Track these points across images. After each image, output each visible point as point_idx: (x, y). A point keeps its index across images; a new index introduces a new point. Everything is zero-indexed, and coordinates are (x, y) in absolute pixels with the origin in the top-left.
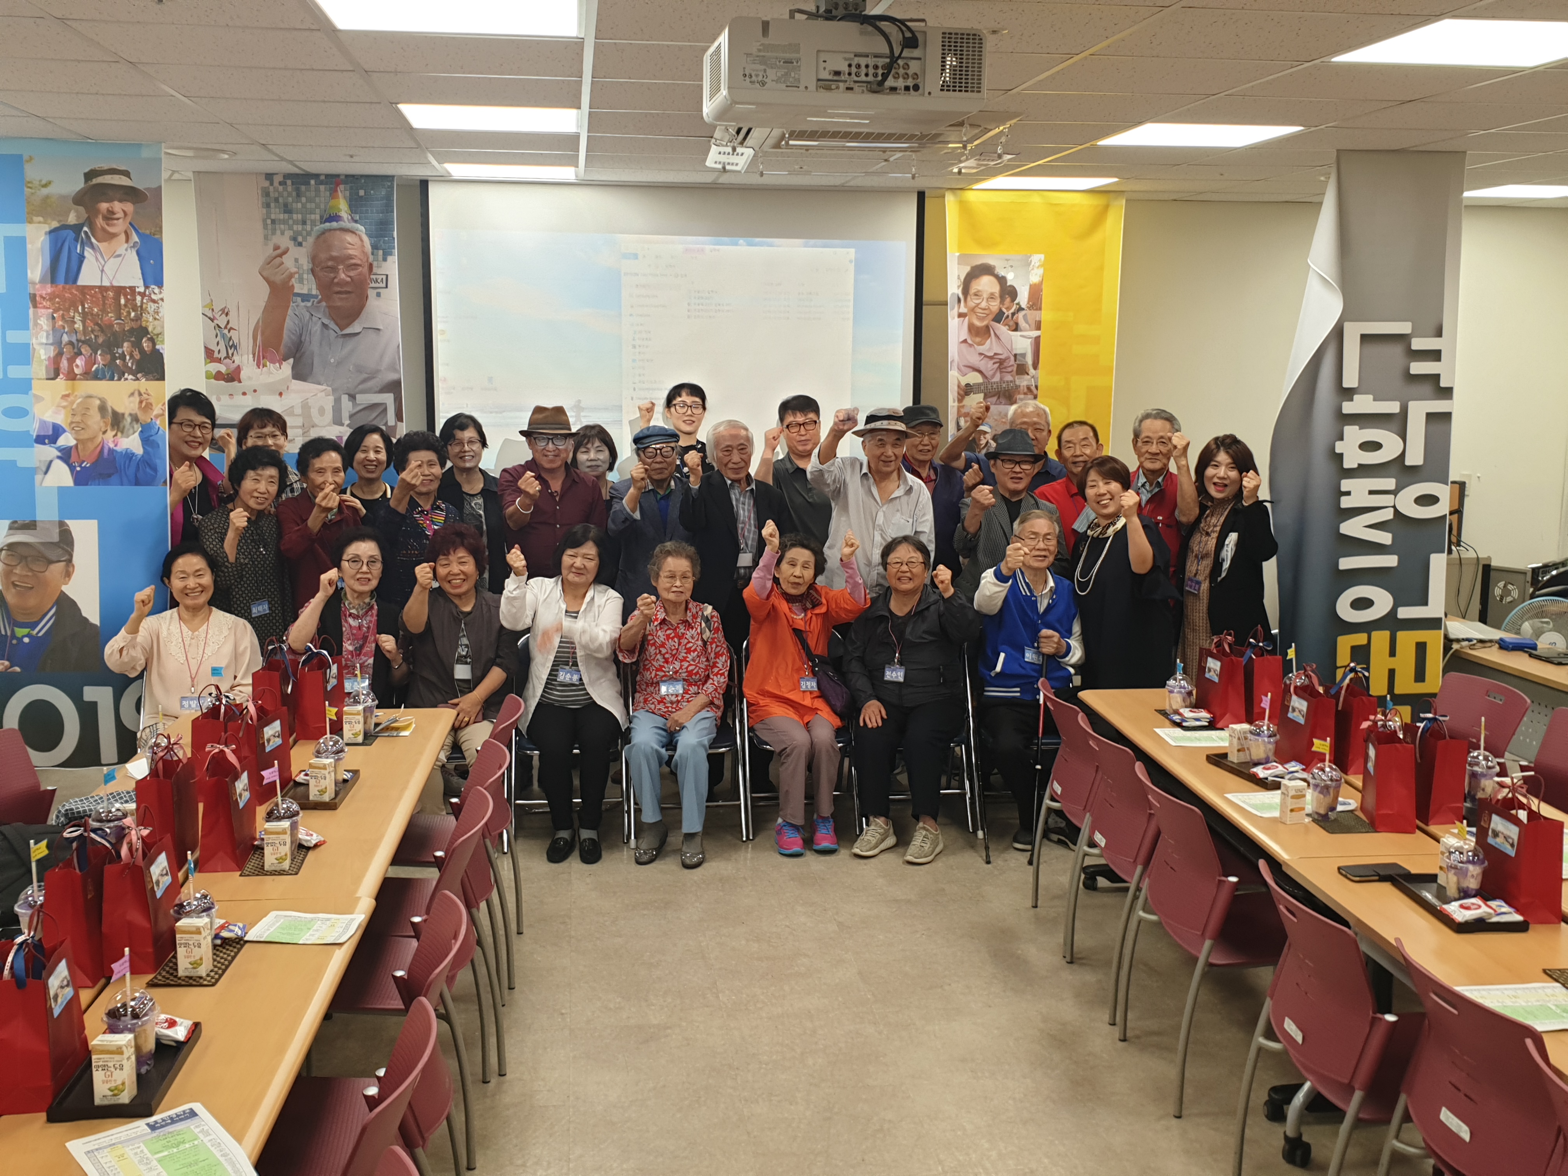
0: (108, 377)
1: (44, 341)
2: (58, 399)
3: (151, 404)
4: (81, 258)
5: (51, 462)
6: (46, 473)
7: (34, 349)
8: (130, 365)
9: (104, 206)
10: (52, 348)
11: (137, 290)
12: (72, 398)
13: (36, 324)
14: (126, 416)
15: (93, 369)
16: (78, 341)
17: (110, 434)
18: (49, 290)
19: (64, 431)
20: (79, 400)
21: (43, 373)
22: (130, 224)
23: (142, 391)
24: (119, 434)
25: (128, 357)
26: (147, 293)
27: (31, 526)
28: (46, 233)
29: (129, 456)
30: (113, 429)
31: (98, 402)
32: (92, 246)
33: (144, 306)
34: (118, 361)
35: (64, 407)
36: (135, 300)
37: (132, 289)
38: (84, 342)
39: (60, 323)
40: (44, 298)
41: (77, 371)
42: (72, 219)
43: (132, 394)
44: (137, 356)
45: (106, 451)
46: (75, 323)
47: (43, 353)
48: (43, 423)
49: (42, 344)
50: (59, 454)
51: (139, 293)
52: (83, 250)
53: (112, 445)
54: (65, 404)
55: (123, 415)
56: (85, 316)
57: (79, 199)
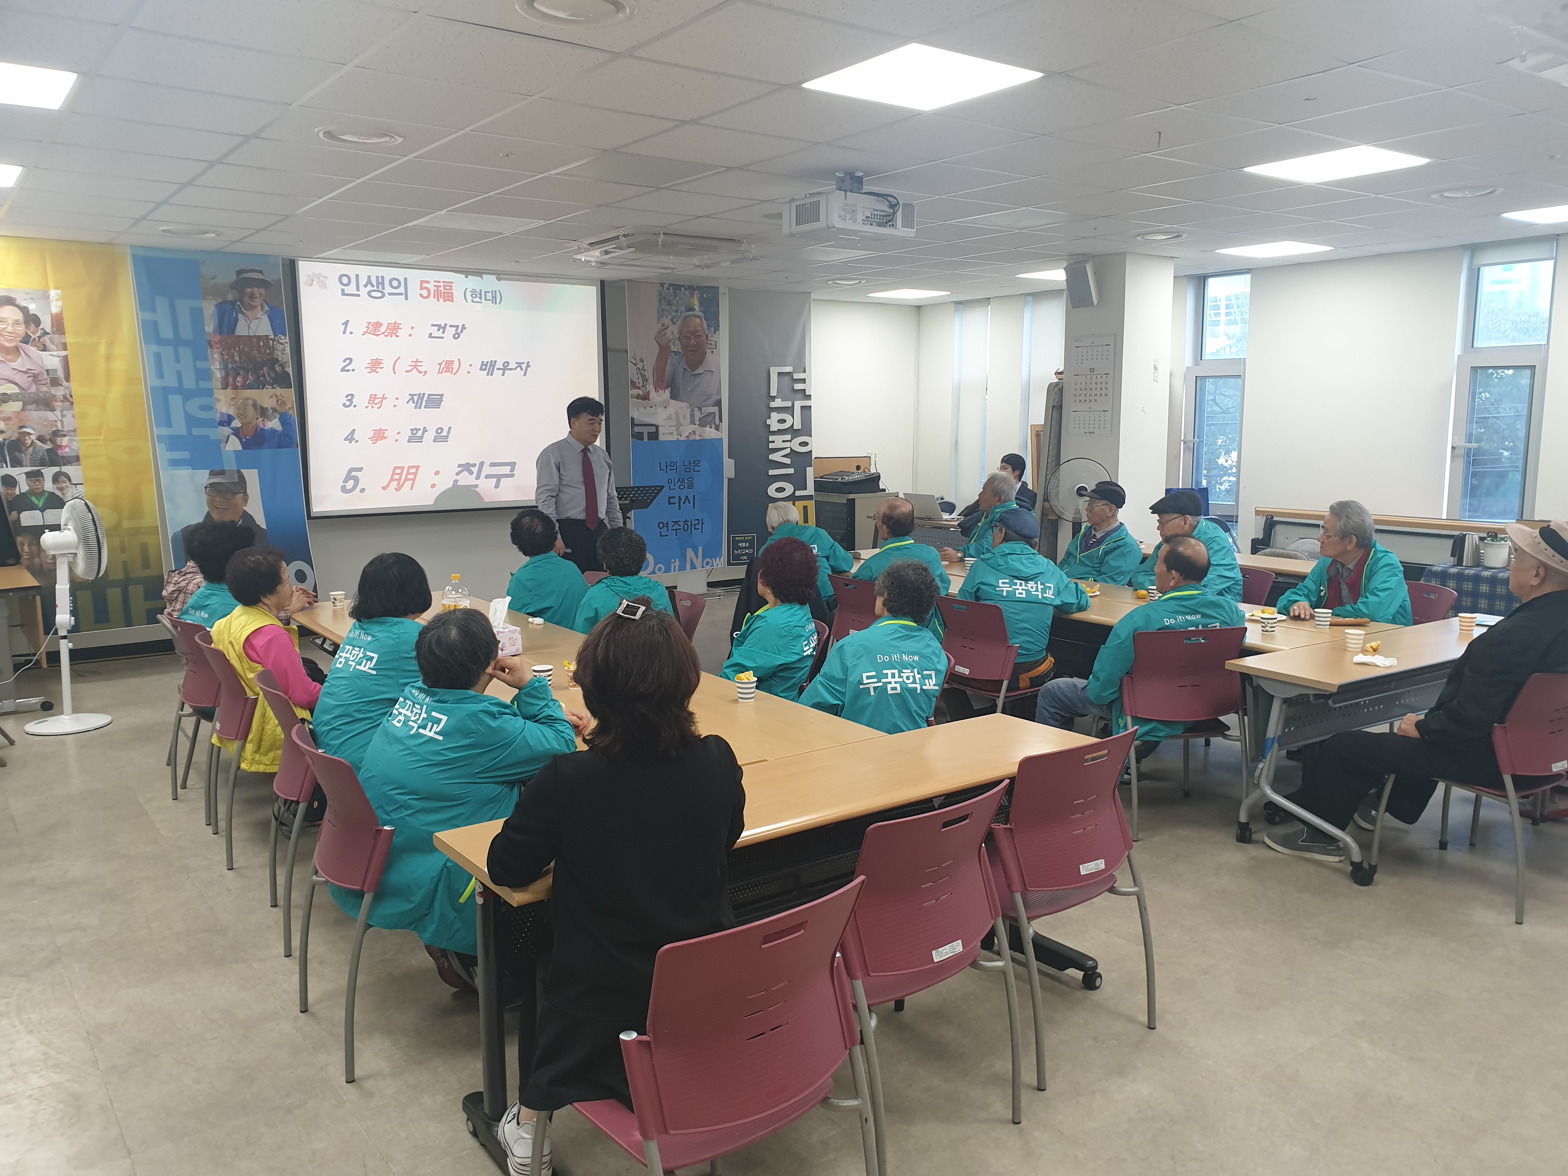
0: (256, 387)
1: (218, 367)
2: (229, 401)
3: (285, 402)
4: (237, 320)
5: (229, 436)
6: (227, 442)
7: (213, 372)
8: (268, 380)
9: (249, 290)
10: (223, 371)
11: (270, 337)
12: (236, 400)
13: (213, 357)
14: (269, 409)
15: (247, 383)
16: (238, 367)
17: (260, 419)
18: (219, 338)
19: (235, 419)
20: (241, 401)
21: (219, 385)
22: (264, 300)
23: (278, 395)
24: (266, 420)
25: (267, 376)
26: (276, 339)
27: (222, 473)
28: (215, 306)
29: (273, 431)
30: (261, 417)
31: (252, 402)
32: (243, 313)
33: (275, 346)
34: (261, 378)
35: (233, 405)
36: (269, 343)
37: (267, 336)
38: (240, 368)
39: (226, 357)
40: (216, 343)
41: (238, 384)
42: (230, 297)
43: (272, 397)
44: (273, 375)
45: (259, 429)
46: (235, 357)
47: (218, 374)
48: (222, 413)
49: (217, 369)
50: (232, 432)
51: (271, 339)
52: (237, 315)
53: (262, 426)
54: (233, 403)
55: (267, 408)
56: (240, 353)
57: (234, 286)
